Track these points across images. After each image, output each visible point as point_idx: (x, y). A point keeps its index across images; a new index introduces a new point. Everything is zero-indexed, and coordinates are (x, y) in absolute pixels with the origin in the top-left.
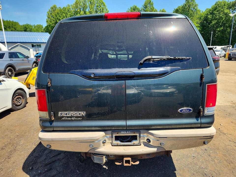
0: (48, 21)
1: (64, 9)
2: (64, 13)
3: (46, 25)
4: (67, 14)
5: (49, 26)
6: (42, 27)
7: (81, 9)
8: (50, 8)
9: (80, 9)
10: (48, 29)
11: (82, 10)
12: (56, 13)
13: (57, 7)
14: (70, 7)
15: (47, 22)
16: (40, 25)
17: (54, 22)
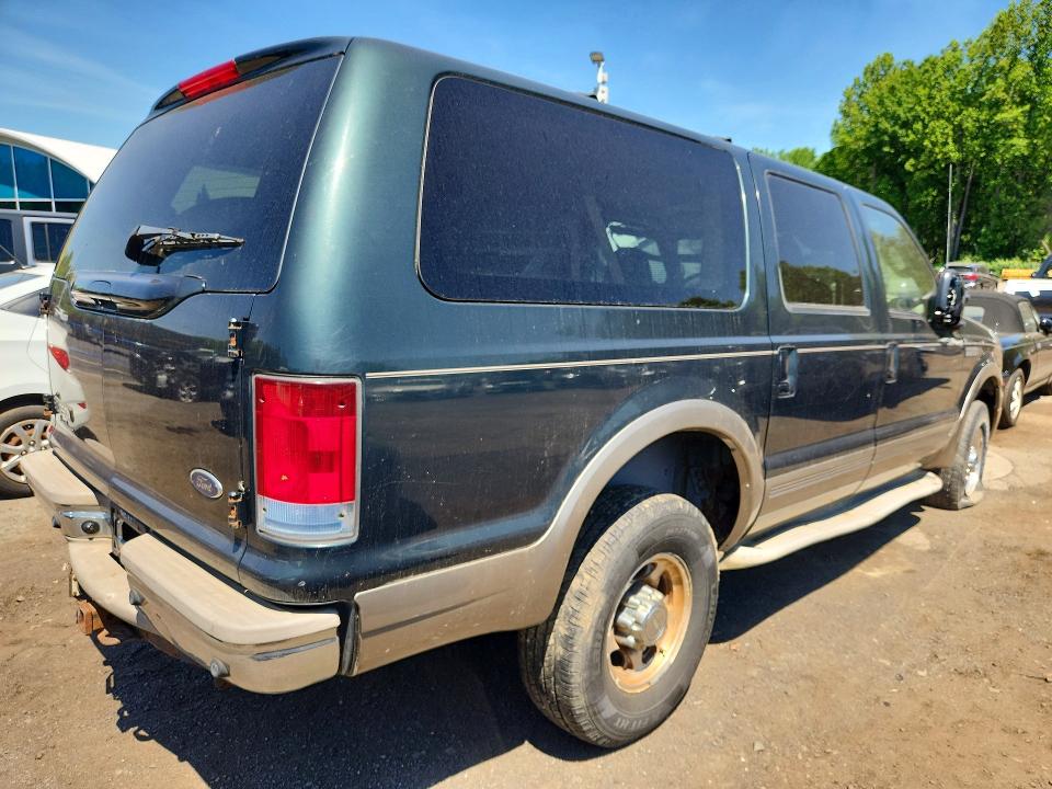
0: (837, 132)
1: (928, 66)
2: (921, 83)
3: (829, 149)
4: (936, 86)
5: (841, 149)
6: (813, 157)
7: (1020, 52)
8: (863, 70)
9: (1015, 53)
10: (832, 164)
11: (1023, 57)
12: (885, 91)
13: (895, 62)
14: (958, 54)
15: (835, 132)
16: (806, 150)
17: (864, 133)
